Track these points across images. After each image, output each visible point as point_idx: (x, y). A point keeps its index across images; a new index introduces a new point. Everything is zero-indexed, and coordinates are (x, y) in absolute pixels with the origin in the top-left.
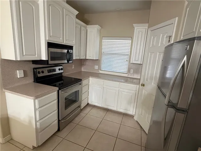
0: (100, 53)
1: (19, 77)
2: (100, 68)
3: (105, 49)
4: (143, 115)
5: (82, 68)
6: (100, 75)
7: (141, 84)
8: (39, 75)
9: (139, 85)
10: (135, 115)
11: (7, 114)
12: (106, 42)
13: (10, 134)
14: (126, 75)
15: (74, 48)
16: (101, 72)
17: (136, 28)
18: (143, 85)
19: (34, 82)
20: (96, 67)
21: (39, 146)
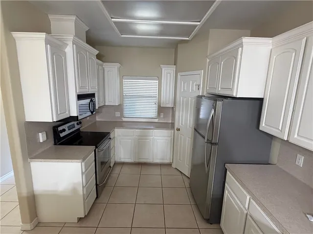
0: (122, 96)
1: (41, 141)
2: (122, 116)
3: (127, 91)
4: (181, 160)
5: (97, 117)
6: (124, 123)
7: (176, 128)
8: (62, 135)
9: (174, 130)
10: (173, 162)
11: (33, 191)
12: (127, 82)
13: (37, 217)
14: (156, 120)
15: (96, 95)
16: (124, 120)
17: (163, 69)
18: (178, 130)
19: (55, 144)
20: (118, 114)
21: (86, 216)
